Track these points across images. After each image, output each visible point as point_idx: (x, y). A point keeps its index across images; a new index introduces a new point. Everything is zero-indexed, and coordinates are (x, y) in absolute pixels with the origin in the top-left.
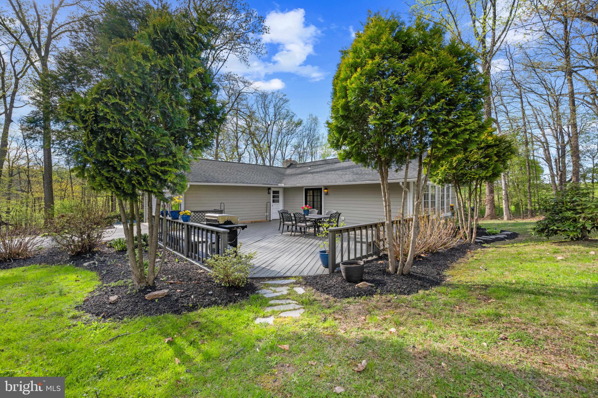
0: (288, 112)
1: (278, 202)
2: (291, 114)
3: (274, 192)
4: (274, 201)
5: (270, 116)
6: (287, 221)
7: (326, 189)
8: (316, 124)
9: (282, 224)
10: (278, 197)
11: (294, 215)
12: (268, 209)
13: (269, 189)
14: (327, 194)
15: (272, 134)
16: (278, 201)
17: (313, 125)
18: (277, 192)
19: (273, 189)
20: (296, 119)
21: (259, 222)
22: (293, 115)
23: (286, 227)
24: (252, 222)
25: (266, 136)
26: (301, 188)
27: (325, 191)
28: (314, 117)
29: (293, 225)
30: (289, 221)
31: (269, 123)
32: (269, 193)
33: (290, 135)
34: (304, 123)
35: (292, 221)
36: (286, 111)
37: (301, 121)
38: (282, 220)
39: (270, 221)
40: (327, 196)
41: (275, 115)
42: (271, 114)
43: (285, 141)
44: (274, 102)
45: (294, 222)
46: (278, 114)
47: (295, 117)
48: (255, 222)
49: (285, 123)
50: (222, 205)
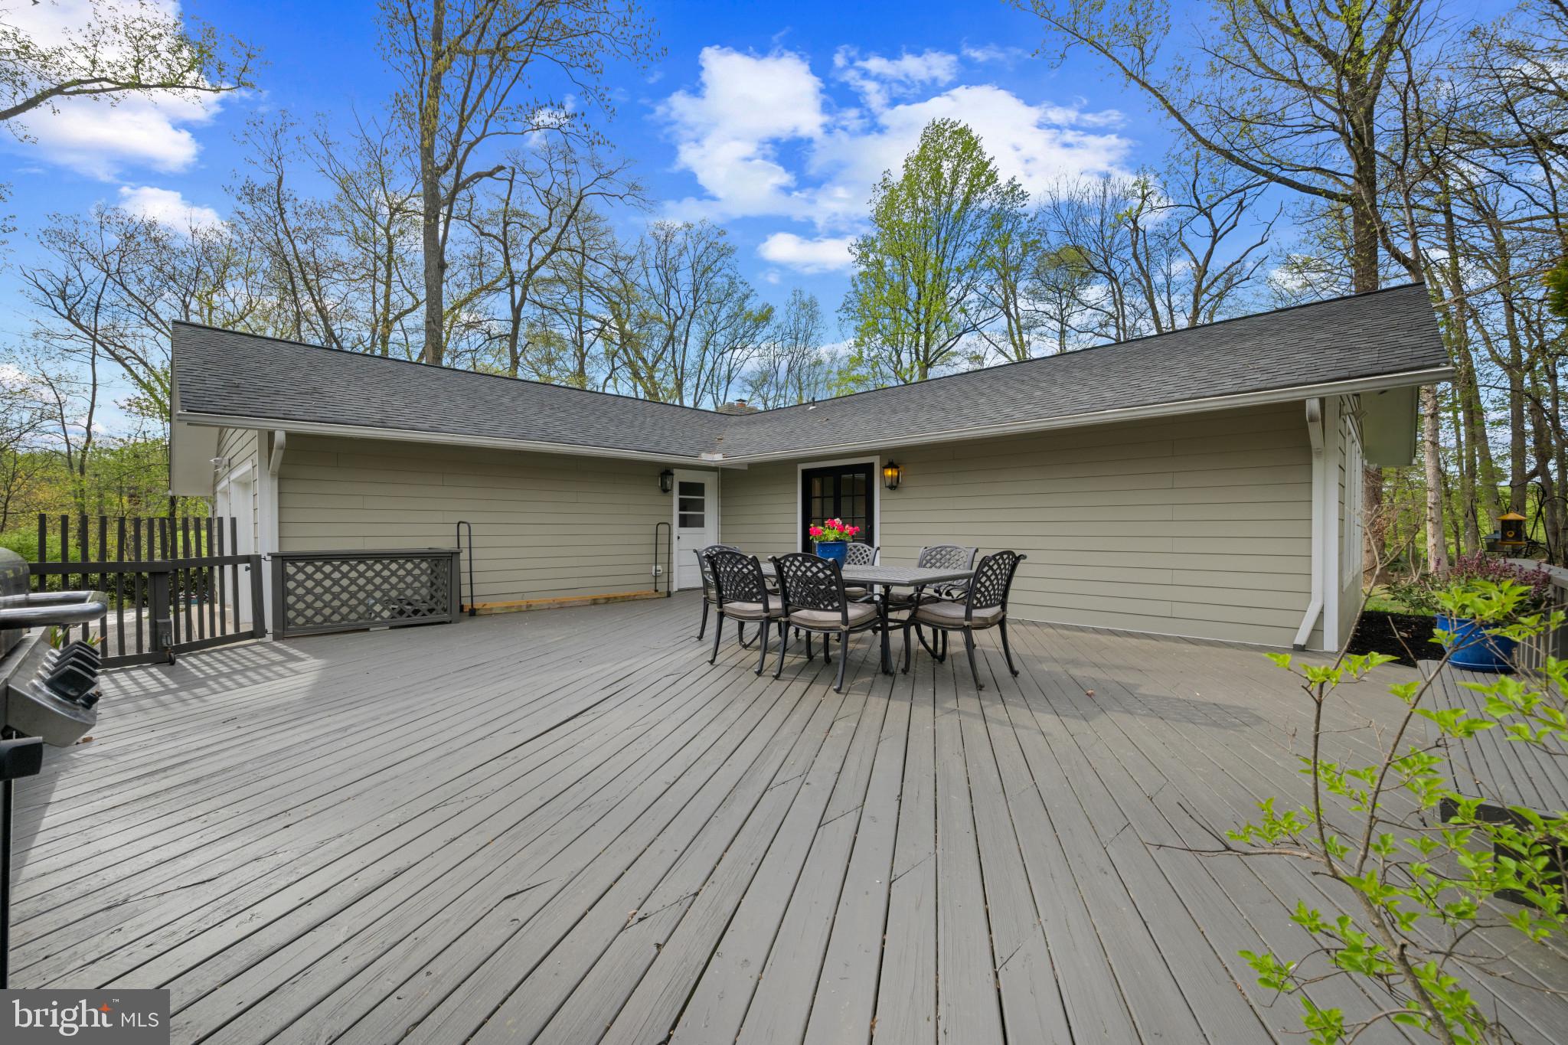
0: (732, 283)
1: (701, 525)
2: (743, 289)
3: (685, 488)
4: (684, 522)
5: (682, 293)
6: (737, 598)
7: (891, 465)
8: (812, 318)
9: (713, 610)
10: (700, 506)
11: (779, 569)
12: (661, 549)
13: (665, 472)
14: (893, 486)
15: (686, 344)
16: (699, 522)
17: (803, 321)
18: (698, 488)
19: (680, 476)
20: (754, 305)
21: (626, 599)
22: (746, 292)
23: (730, 626)
24: (595, 602)
25: (670, 349)
26: (787, 465)
27: (889, 473)
28: (806, 298)
29: (769, 620)
30: (747, 598)
31: (679, 312)
32: (666, 490)
33: (738, 351)
34: (779, 317)
35: (764, 596)
36: (725, 279)
37: (771, 310)
38: (713, 593)
39: (669, 594)
40: (894, 495)
41: (696, 291)
42: (685, 288)
43: (725, 368)
44: (692, 252)
45: (775, 604)
46: (703, 286)
47: (751, 299)
48: (608, 600)
49: (723, 314)
50: (464, 529)
